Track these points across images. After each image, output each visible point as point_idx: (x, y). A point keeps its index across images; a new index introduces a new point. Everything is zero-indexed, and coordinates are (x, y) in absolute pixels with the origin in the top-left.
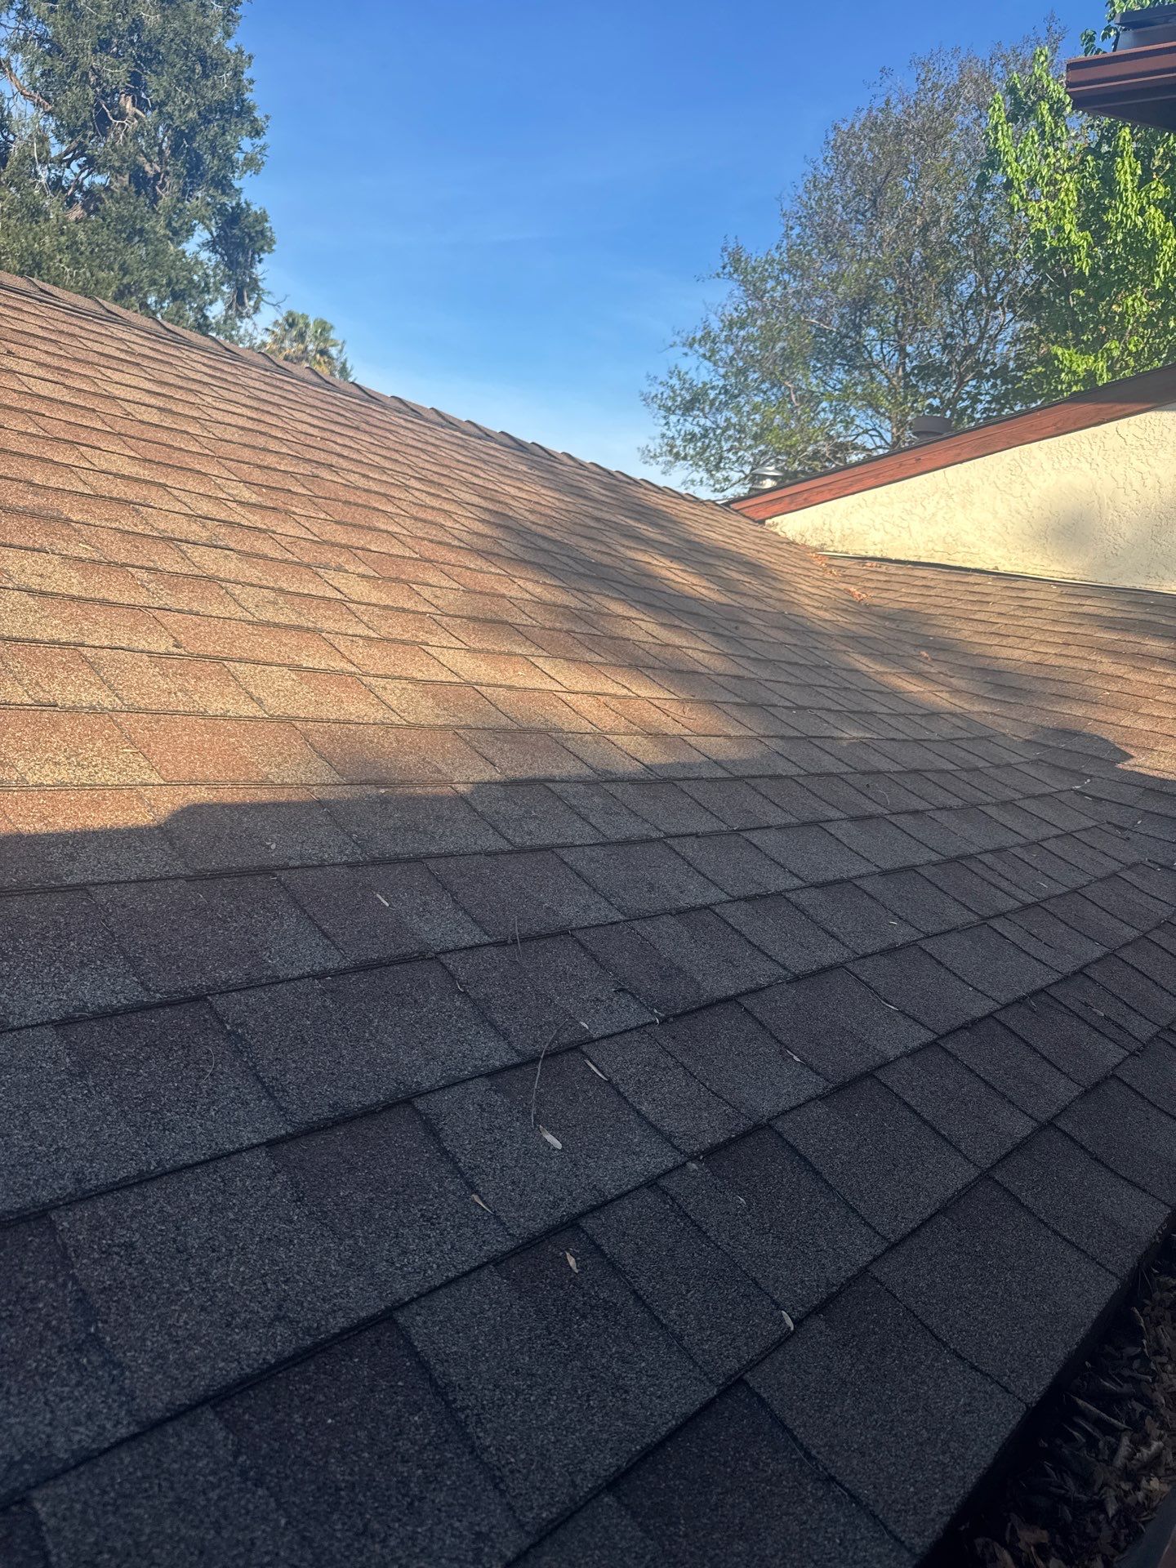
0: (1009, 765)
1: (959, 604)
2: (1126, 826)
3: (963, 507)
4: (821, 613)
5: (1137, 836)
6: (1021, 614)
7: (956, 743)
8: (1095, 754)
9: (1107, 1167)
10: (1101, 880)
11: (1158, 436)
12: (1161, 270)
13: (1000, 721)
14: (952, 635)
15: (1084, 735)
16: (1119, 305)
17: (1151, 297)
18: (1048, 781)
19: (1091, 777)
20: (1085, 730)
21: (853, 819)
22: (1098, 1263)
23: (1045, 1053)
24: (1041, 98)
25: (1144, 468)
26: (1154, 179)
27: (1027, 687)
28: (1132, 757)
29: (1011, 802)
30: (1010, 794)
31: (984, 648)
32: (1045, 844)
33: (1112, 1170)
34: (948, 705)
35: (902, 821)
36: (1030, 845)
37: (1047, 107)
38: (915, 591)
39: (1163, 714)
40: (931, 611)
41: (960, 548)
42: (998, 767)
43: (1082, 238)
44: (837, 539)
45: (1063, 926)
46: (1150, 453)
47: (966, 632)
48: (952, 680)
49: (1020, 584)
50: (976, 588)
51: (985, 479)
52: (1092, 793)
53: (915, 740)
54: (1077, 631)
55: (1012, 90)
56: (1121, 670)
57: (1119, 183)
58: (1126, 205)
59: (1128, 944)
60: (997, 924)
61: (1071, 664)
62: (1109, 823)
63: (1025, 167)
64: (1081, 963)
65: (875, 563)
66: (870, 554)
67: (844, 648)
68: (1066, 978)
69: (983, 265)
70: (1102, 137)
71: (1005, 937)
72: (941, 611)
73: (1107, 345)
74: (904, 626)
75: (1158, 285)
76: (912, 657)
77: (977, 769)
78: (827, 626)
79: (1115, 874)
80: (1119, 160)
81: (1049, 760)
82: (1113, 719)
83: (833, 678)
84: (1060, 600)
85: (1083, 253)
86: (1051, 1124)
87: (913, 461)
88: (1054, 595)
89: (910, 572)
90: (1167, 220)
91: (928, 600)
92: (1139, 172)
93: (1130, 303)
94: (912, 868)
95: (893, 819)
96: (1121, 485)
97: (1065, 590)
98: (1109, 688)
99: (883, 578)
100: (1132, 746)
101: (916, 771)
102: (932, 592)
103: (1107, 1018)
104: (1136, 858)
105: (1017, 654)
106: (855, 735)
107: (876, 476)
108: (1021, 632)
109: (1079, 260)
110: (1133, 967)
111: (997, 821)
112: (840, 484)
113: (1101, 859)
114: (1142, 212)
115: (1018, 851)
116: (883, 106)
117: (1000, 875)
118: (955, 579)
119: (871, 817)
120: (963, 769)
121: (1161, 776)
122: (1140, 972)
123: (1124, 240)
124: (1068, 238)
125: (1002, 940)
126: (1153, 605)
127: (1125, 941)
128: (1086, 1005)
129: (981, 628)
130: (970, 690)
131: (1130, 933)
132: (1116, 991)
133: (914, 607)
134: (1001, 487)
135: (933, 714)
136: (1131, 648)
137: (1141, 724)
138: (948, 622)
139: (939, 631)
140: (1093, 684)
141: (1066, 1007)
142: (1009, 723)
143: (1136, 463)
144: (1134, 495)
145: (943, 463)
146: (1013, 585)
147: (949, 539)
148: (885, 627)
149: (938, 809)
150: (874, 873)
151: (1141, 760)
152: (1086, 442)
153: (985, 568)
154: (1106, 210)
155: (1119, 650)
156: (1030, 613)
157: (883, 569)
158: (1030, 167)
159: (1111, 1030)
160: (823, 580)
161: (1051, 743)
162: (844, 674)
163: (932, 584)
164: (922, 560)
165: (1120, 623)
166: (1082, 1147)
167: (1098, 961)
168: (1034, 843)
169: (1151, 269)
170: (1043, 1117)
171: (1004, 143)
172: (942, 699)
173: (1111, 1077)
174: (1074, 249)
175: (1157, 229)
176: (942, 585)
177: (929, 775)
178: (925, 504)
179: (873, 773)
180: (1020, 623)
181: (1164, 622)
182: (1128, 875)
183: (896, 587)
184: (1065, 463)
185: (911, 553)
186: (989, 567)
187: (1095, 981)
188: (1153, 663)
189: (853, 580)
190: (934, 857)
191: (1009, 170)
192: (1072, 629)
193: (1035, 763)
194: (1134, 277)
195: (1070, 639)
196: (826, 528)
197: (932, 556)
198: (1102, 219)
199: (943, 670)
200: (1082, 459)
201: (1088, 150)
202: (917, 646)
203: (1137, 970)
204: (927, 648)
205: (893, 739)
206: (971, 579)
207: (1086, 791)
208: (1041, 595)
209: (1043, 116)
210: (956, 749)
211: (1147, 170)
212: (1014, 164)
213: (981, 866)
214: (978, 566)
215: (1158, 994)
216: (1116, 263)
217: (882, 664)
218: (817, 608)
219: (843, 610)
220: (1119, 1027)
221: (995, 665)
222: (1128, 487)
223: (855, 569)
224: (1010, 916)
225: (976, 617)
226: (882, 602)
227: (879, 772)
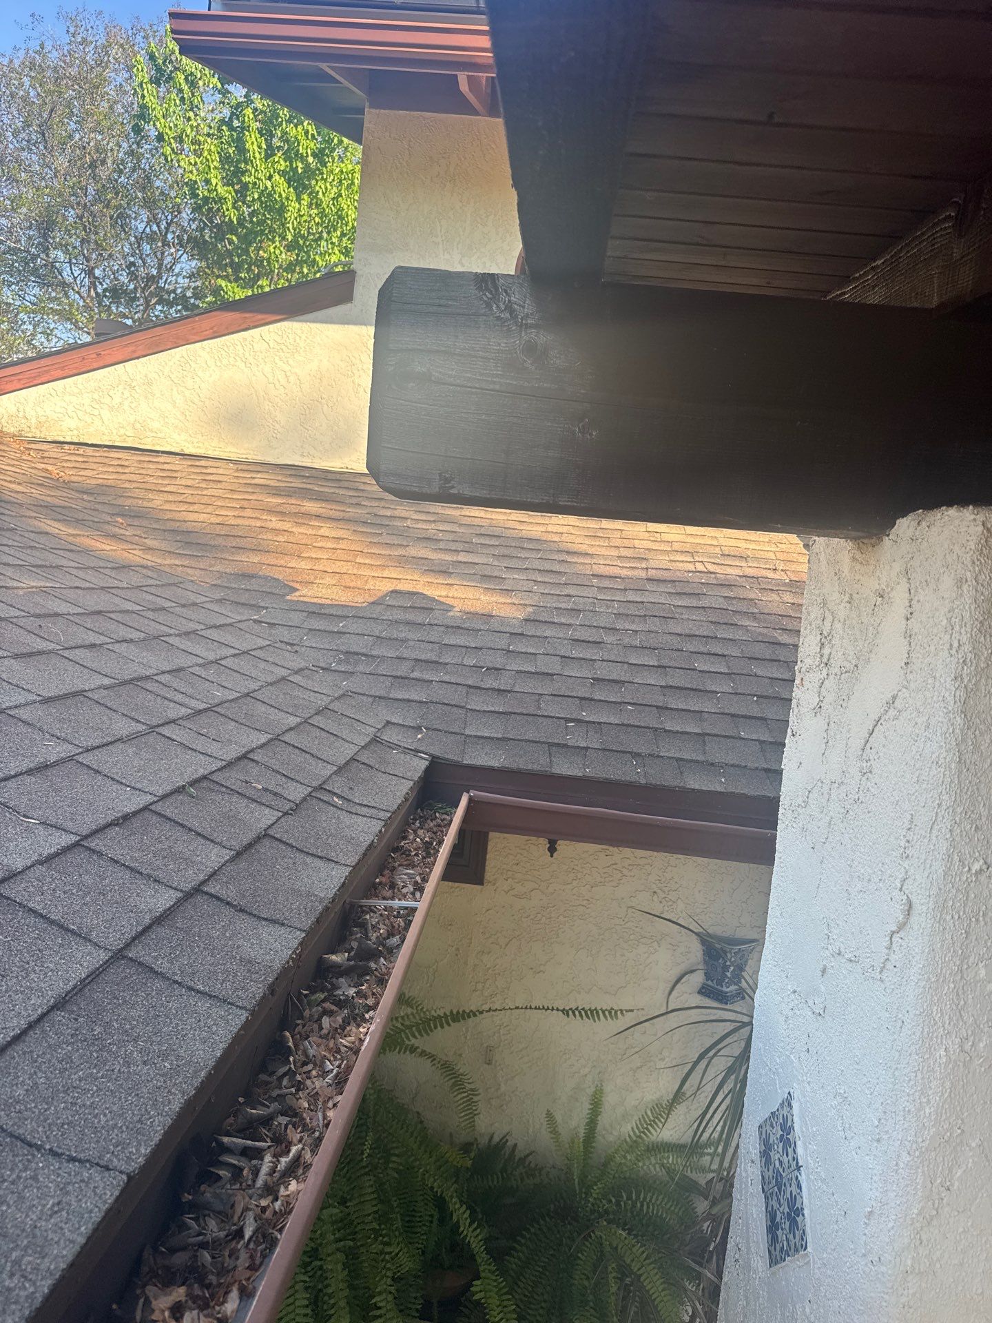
0: (194, 604)
1: (151, 480)
2: (295, 642)
3: (146, 398)
4: (13, 486)
5: (304, 649)
6: (204, 486)
7: (145, 589)
8: (269, 590)
9: (250, 914)
10: (271, 684)
11: (292, 341)
12: (290, 225)
13: (190, 571)
14: (146, 504)
15: (260, 577)
16: (265, 252)
17: (289, 248)
18: (230, 614)
19: (266, 608)
20: (260, 573)
21: (17, 656)
22: (229, 1003)
23: (199, 830)
24: (177, 69)
25: (287, 368)
26: (275, 155)
27: (212, 542)
28: (298, 590)
29: (194, 632)
30: (192, 626)
31: (174, 513)
32: (222, 662)
33: (255, 916)
34: (139, 560)
35: (76, 654)
36: (207, 664)
37: (183, 77)
38: (111, 469)
39: (319, 556)
40: (127, 485)
41: (148, 434)
42: (184, 606)
43: (227, 191)
44: (33, 426)
45: (233, 724)
46: (288, 355)
47: (158, 501)
48: (146, 540)
49: (203, 463)
50: (166, 467)
51: (161, 373)
52: (268, 621)
53: (103, 588)
54: (250, 497)
55: (152, 57)
56: (286, 526)
57: (249, 151)
58: (256, 170)
59: (291, 729)
60: (166, 731)
61: (247, 523)
62: (281, 642)
63: (172, 125)
64: (244, 750)
65: (72, 447)
66: (68, 440)
67: (35, 515)
68: (230, 764)
69: (149, 204)
70: (233, 114)
71: (173, 740)
72: (135, 485)
73: (260, 283)
74: (100, 499)
75: (290, 237)
76: (108, 523)
77: (163, 609)
78: (19, 496)
79: (284, 679)
80: (247, 133)
81: (232, 599)
82: (282, 562)
83: (17, 538)
84: (236, 474)
85: (230, 205)
86: (197, 890)
87: (95, 356)
88: (231, 471)
89: (106, 454)
90: (289, 187)
91: (123, 477)
92: (264, 146)
93: (272, 250)
94: (81, 693)
95: (66, 653)
96: (271, 381)
97: (240, 467)
98: (278, 539)
99: (81, 459)
100: (297, 582)
101: (99, 612)
102: (127, 470)
103: (265, 790)
104: (303, 664)
105: (202, 517)
106: (34, 584)
107: (62, 368)
108: (205, 500)
109: (228, 210)
110: (294, 746)
111: (177, 648)
112: (27, 375)
113: (273, 668)
114: (270, 178)
115: (196, 670)
116: (38, 48)
117: (176, 690)
118: (147, 459)
119: (40, 653)
120: (149, 609)
121: (320, 602)
122: (300, 749)
123: (259, 198)
124: (216, 190)
125: (170, 742)
126: (308, 477)
127: (287, 727)
128: (247, 782)
129: (171, 498)
130: (163, 548)
131: (293, 721)
132: (277, 767)
133: (110, 483)
134: (176, 381)
135: (124, 567)
136: (293, 509)
137: (303, 565)
138: (142, 494)
139: (134, 502)
140: (265, 537)
141: (227, 787)
142: (197, 573)
143: (280, 364)
144: (282, 390)
145: (121, 358)
146: (197, 463)
147: (138, 426)
148: (83, 500)
149: (118, 642)
150: (34, 702)
151: (305, 592)
152: (239, 344)
153: (173, 450)
154: (243, 173)
155: (284, 511)
156: (212, 485)
157: (81, 452)
158: (176, 126)
159: (267, 798)
160: (20, 460)
161: (233, 586)
162: (32, 536)
163: (126, 463)
164: (117, 444)
165: (283, 491)
166: (228, 903)
167: (262, 746)
168: (212, 662)
169: (283, 225)
170: (187, 887)
171: (150, 100)
172: (135, 556)
173: (265, 835)
174: (221, 200)
175: (282, 192)
176: (136, 465)
177: (112, 615)
178: (111, 393)
179: (50, 615)
180: (204, 493)
181: (316, 489)
182: (297, 679)
183: (94, 466)
184: (225, 362)
185: (105, 438)
186: (177, 450)
187: (257, 762)
188: (310, 519)
189: (51, 461)
190: (107, 681)
191: (158, 124)
192: (247, 496)
193: (219, 601)
194: (272, 230)
195: (245, 504)
196: (21, 415)
197: (124, 441)
198: (241, 181)
199: (138, 533)
200: (237, 358)
201: (222, 121)
202: (113, 515)
203: (297, 747)
204: (122, 515)
205: (77, 588)
206: (161, 459)
207: (263, 620)
208: (221, 471)
209: (180, 84)
210: (144, 594)
211: (269, 146)
212: (162, 121)
213: (157, 685)
214: (167, 450)
215: (314, 763)
216: (257, 217)
217: (75, 528)
218: (10, 482)
219: (38, 484)
220: (275, 794)
221: (184, 527)
222: (277, 383)
223: (54, 451)
224: (180, 722)
225: (166, 489)
226: (80, 479)
227: (56, 615)
